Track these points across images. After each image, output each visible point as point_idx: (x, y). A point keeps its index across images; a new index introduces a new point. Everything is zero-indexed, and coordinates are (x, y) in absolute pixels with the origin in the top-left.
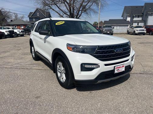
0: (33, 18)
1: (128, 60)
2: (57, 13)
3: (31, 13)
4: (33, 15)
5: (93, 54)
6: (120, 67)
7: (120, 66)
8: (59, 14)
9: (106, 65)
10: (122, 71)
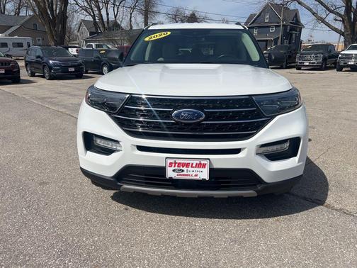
0: (253, 28)
1: (237, 151)
2: (310, 10)
3: (251, 16)
4: (255, 19)
5: (115, 114)
6: (187, 165)
7: (186, 162)
8: (314, 14)
9: (141, 148)
10: (197, 178)
